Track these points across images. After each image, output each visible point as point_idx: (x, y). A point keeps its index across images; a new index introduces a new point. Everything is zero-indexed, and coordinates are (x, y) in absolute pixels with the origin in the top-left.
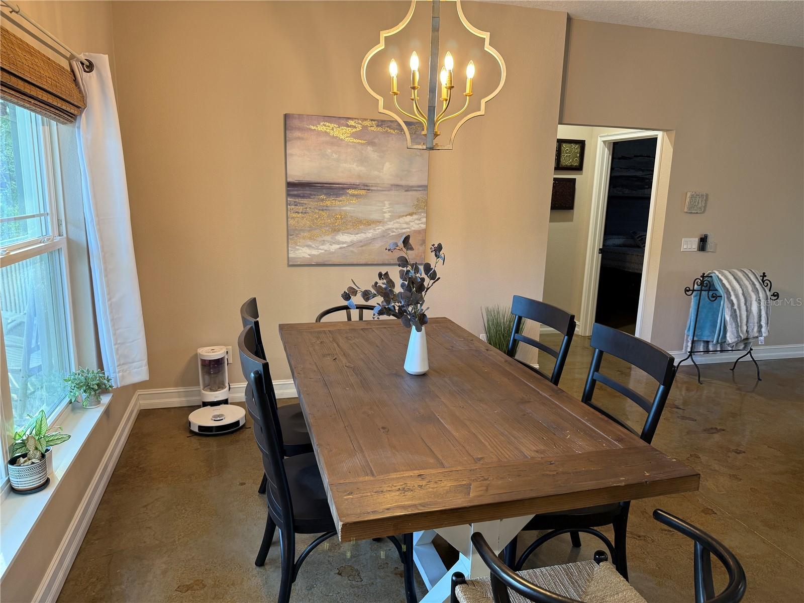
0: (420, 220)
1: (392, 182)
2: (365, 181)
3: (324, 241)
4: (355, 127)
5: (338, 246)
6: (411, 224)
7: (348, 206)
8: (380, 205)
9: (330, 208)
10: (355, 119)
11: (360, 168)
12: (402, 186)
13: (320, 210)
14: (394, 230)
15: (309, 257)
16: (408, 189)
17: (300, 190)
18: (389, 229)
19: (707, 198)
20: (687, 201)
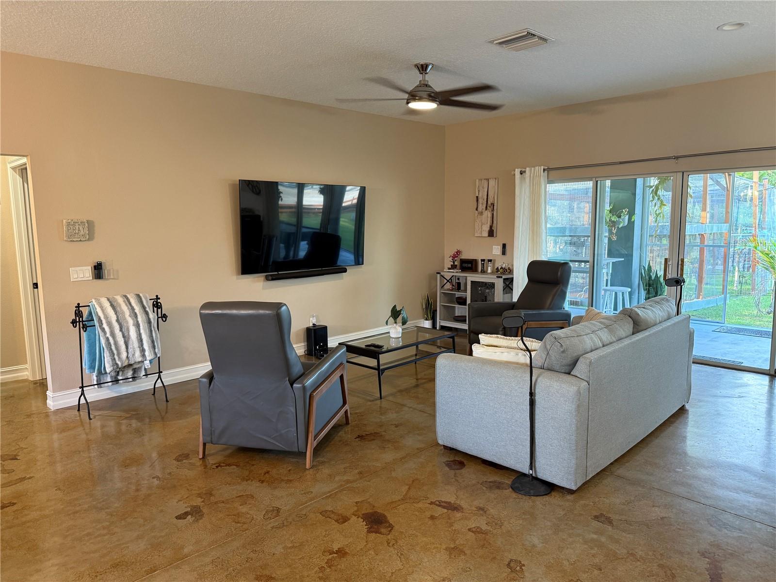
19: (90, 225)
20: (64, 229)
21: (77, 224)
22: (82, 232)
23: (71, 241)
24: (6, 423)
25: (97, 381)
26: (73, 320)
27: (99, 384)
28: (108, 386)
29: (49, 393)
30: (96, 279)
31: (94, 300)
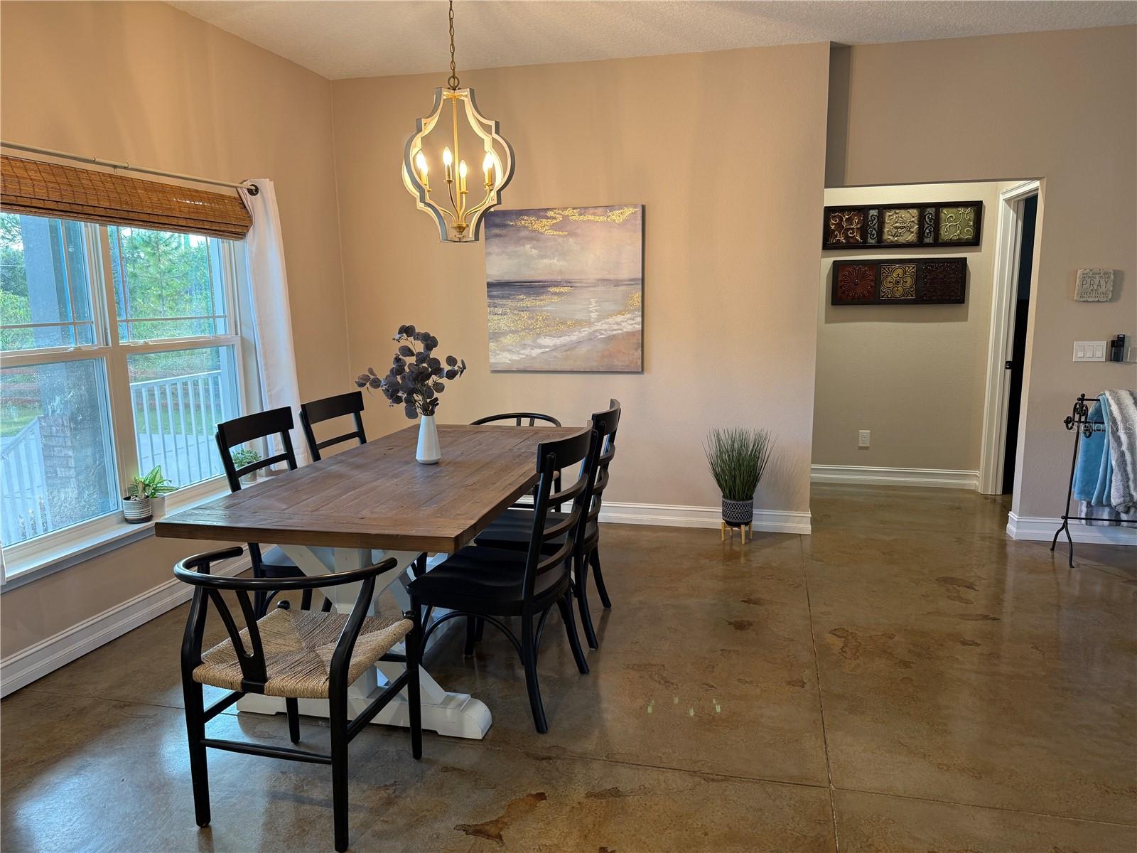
0: (633, 320)
1: (599, 277)
2: (567, 277)
3: (525, 345)
4: (555, 218)
5: (539, 351)
6: (623, 324)
7: (549, 304)
8: (586, 303)
9: (530, 309)
10: (555, 209)
11: (561, 263)
12: (610, 280)
13: (519, 311)
14: (603, 332)
15: (510, 362)
16: (617, 283)
17: (498, 291)
18: (596, 331)
19: (1118, 277)
20: (1077, 283)
21: (1097, 276)
22: (1103, 289)
23: (1084, 301)
24: (955, 540)
25: (1086, 515)
26: (1068, 418)
27: (1089, 519)
28: (1103, 526)
29: (1012, 515)
30: (1111, 360)
31: (1107, 394)
